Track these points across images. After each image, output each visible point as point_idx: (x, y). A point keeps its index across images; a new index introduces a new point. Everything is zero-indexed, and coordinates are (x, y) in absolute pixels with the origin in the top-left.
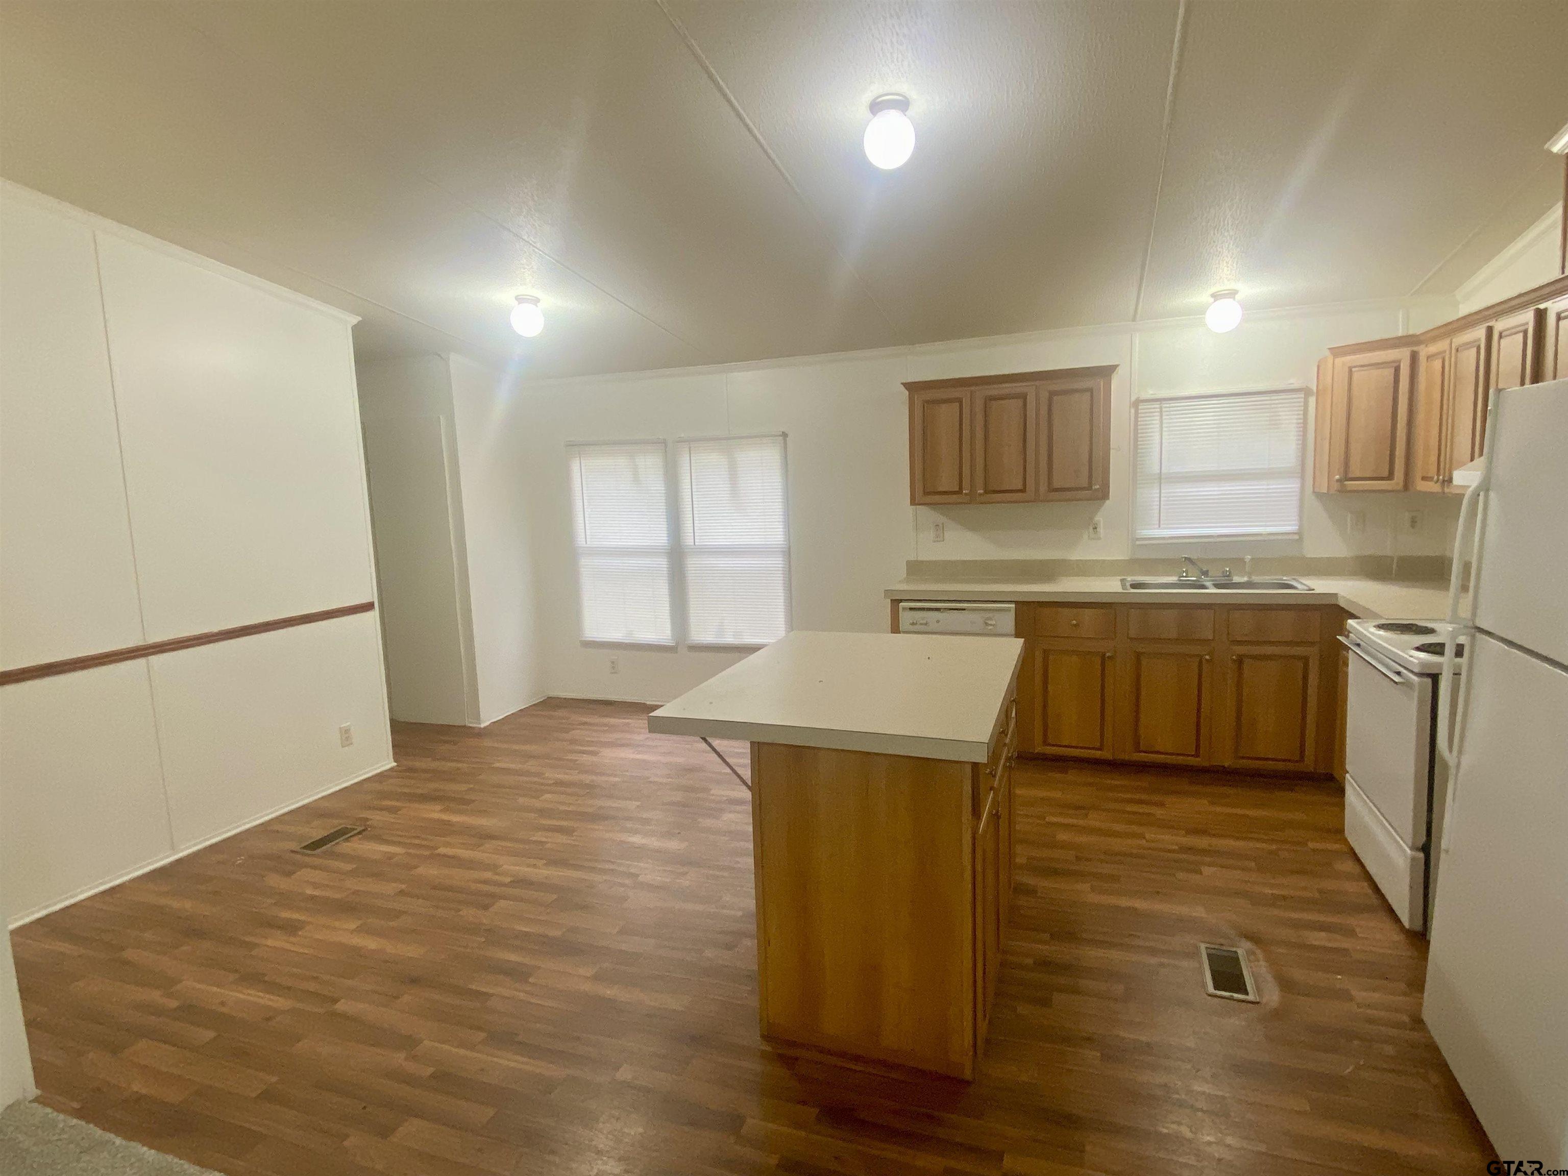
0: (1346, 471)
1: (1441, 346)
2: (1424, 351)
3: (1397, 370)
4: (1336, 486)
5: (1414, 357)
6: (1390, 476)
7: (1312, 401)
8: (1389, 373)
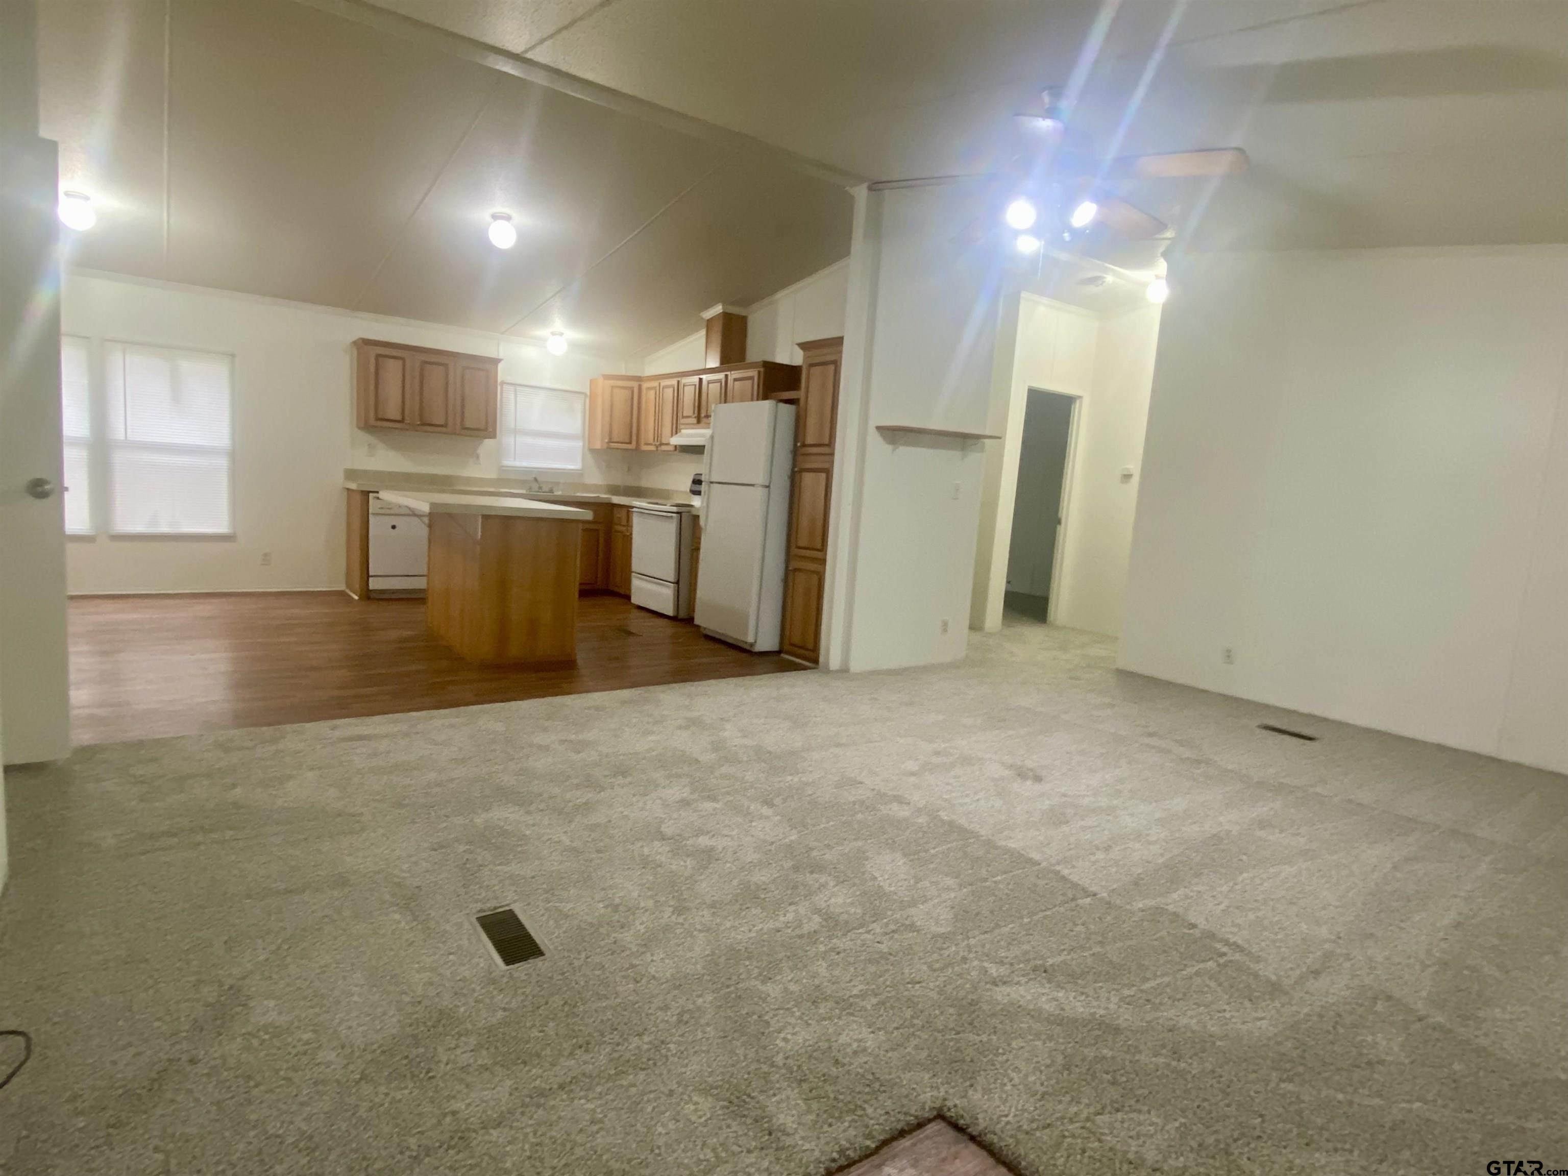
0: (610, 439)
1: (655, 384)
2: (645, 385)
3: (633, 392)
4: (605, 446)
5: (640, 387)
6: (630, 443)
7: (588, 400)
8: (628, 393)
